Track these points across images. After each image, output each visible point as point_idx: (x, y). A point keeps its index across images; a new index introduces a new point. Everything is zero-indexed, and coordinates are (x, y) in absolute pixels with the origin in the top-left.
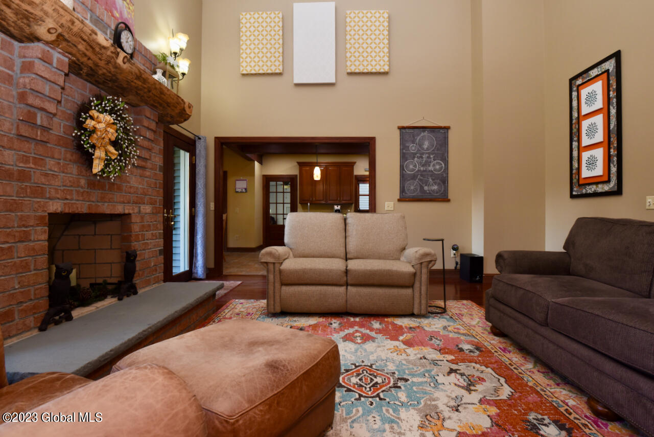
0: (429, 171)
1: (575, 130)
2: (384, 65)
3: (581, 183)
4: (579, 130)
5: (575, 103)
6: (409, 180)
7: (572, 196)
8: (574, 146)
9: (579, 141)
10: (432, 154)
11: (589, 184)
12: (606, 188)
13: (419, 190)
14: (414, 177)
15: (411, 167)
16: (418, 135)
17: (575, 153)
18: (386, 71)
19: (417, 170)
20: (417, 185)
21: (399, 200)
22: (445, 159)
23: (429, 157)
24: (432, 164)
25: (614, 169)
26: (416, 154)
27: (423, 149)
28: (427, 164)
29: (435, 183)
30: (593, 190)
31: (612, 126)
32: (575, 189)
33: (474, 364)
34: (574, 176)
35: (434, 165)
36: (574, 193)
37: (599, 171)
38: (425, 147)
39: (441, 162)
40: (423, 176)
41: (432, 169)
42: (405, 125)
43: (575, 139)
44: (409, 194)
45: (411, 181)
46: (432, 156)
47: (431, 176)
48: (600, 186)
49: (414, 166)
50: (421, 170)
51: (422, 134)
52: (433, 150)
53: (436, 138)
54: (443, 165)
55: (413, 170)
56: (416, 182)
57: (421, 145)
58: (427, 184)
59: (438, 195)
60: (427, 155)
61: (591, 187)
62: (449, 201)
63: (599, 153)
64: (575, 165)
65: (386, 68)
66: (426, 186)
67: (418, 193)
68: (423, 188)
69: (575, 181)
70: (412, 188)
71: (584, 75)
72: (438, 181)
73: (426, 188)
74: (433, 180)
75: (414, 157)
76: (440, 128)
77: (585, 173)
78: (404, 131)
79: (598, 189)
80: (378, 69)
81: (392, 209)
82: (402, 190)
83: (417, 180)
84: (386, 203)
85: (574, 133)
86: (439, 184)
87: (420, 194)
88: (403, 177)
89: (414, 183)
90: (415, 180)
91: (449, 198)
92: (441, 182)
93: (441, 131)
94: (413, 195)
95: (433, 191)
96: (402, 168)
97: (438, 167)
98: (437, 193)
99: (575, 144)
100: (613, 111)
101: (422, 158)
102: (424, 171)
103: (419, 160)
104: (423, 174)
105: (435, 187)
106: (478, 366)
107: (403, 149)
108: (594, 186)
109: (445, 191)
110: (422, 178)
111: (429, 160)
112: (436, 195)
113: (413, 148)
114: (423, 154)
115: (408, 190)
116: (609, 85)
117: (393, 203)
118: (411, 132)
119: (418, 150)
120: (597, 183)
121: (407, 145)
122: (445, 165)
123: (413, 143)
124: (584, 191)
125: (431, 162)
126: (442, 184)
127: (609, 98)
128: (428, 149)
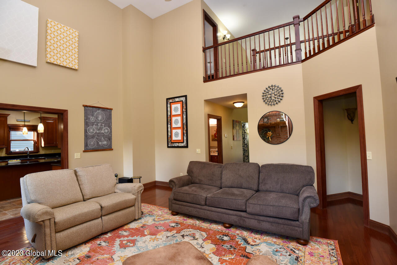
0: (102, 133)
1: (169, 120)
2: (75, 65)
3: (172, 142)
4: (171, 120)
5: (169, 109)
6: (90, 139)
7: (168, 147)
8: (168, 127)
9: (171, 125)
10: (104, 123)
11: (176, 143)
12: (182, 145)
13: (96, 144)
14: (93, 137)
15: (91, 130)
16: (96, 112)
17: (169, 129)
18: (77, 69)
19: (95, 132)
20: (95, 141)
21: (84, 151)
22: (110, 127)
23: (101, 125)
24: (103, 129)
25: (185, 138)
26: (94, 123)
27: (98, 120)
28: (100, 129)
29: (105, 140)
30: (177, 145)
31: (184, 122)
32: (169, 144)
33: (184, 230)
34: (169, 138)
35: (104, 130)
36: (169, 146)
37: (179, 138)
38: (100, 119)
39: (108, 128)
40: (98, 136)
41: (104, 132)
42: (88, 104)
43: (169, 123)
44: (90, 147)
45: (91, 139)
46: (103, 125)
47: (103, 136)
48: (180, 144)
49: (93, 130)
50: (97, 133)
51: (98, 111)
52: (104, 121)
53: (105, 114)
54: (109, 130)
55: (93, 133)
56: (94, 140)
57: (97, 118)
58: (100, 140)
59: (107, 147)
60: (101, 124)
61: (176, 144)
62: (112, 150)
63: (179, 131)
64: (169, 134)
65: (76, 67)
66: (100, 142)
67: (95, 146)
68: (99, 143)
69: (169, 141)
70: (92, 143)
71: (173, 99)
72: (107, 139)
73: (100, 143)
74: (104, 138)
75: (93, 125)
76: (107, 109)
77: (174, 138)
78: (87, 108)
79: (179, 145)
80: (71, 66)
81: (80, 157)
82: (86, 145)
83: (95, 139)
84: (75, 154)
85: (169, 121)
86: (107, 141)
87: (97, 147)
88: (86, 137)
89: (93, 140)
90: (94, 138)
91: (112, 148)
92: (108, 140)
93: (108, 111)
94: (93, 147)
95: (104, 145)
96: (86, 131)
97: (106, 131)
98: (106, 146)
99: (169, 126)
100: (185, 117)
101: (98, 125)
102: (99, 133)
103: (96, 127)
104: (98, 135)
105: (105, 143)
106: (186, 230)
107: (86, 119)
108: (178, 144)
109: (110, 144)
110: (98, 137)
111: (102, 127)
112: (105, 147)
113: (92, 119)
114: (98, 123)
115: (90, 145)
116: (183, 107)
117: (80, 153)
118: (91, 109)
119: (96, 121)
120: (179, 143)
121: (89, 117)
122: (110, 130)
123: (93, 116)
124: (173, 145)
125: (102, 128)
126: (109, 140)
127: (183, 111)
128: (101, 120)
